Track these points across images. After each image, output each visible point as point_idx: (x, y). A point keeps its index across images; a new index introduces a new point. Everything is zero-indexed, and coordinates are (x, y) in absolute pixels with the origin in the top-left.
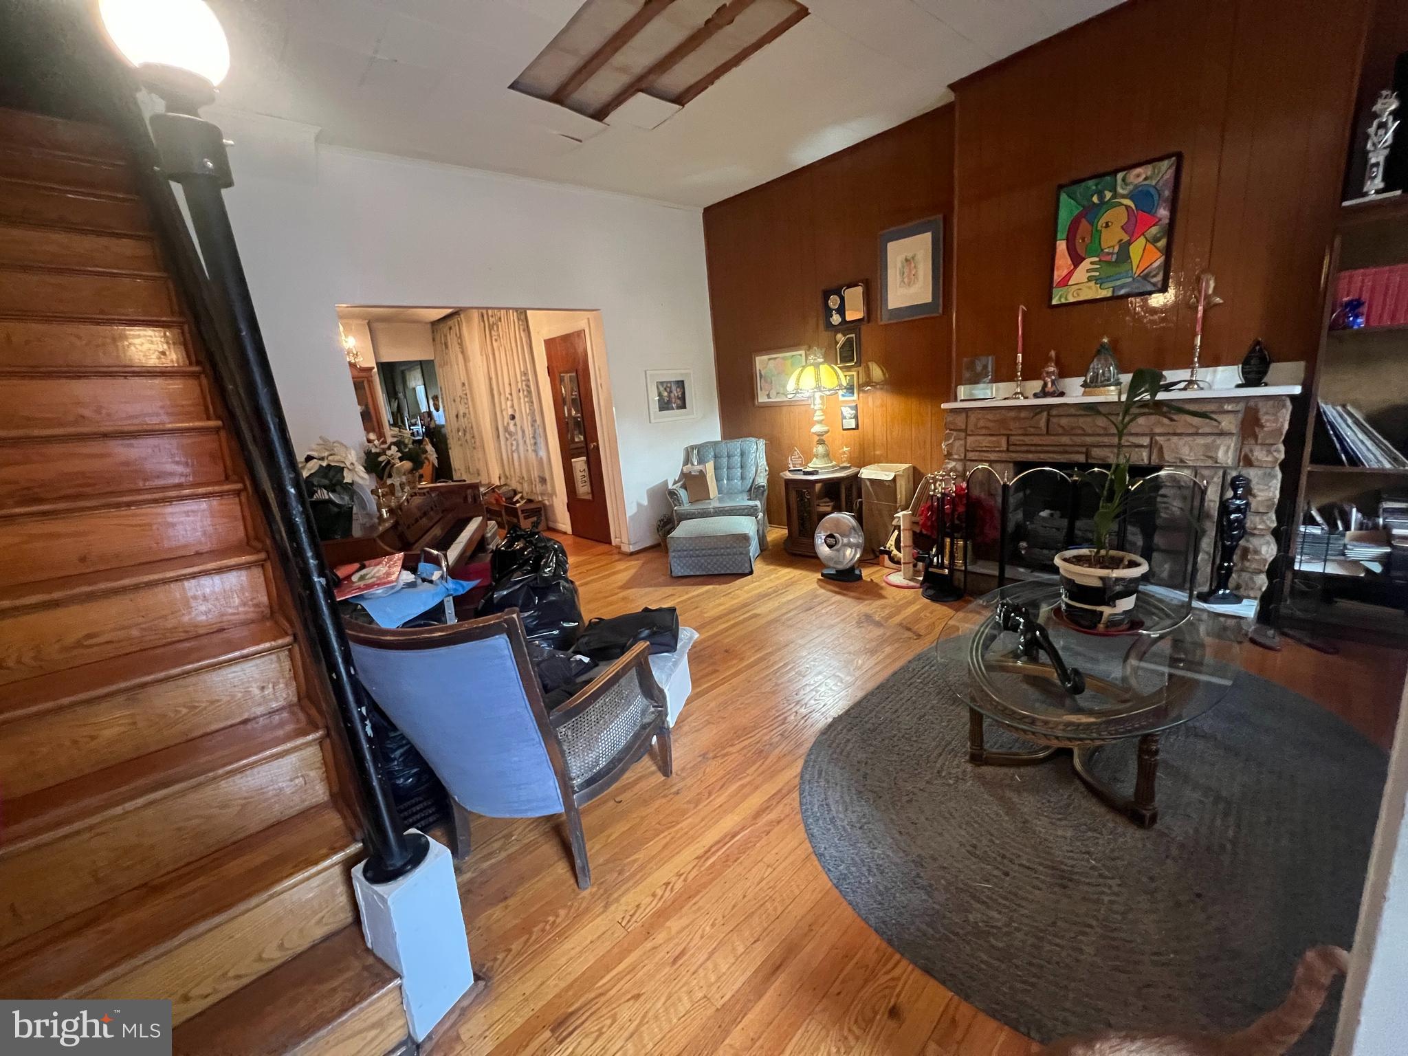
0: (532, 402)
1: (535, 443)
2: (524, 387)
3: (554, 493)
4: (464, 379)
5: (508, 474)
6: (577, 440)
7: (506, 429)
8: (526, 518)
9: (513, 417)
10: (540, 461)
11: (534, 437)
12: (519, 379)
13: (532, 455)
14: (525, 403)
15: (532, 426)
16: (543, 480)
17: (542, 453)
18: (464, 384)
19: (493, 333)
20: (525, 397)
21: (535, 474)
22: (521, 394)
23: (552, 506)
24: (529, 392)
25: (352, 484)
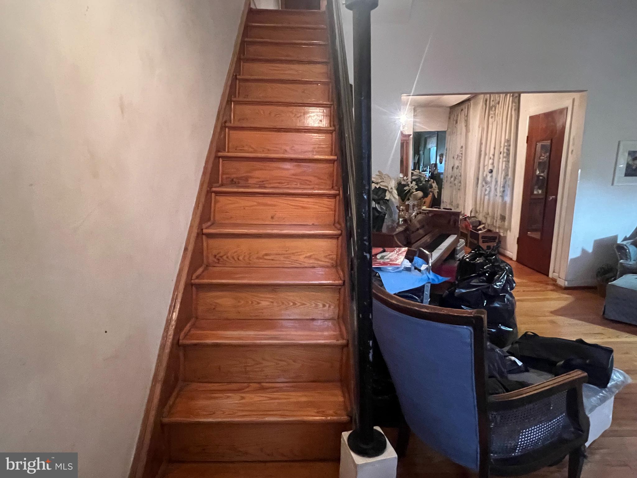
0: (509, 162)
1: (504, 191)
2: (505, 150)
3: (509, 228)
4: (463, 143)
5: (478, 209)
6: (535, 192)
7: (484, 179)
8: (483, 242)
9: (491, 171)
10: (504, 204)
11: (504, 187)
12: (502, 145)
13: (499, 200)
14: (503, 162)
15: (505, 178)
16: (503, 218)
17: (507, 199)
18: (462, 147)
19: (491, 112)
20: (504, 157)
21: (498, 213)
22: (501, 156)
23: (505, 237)
24: (508, 154)
25: (388, 200)
